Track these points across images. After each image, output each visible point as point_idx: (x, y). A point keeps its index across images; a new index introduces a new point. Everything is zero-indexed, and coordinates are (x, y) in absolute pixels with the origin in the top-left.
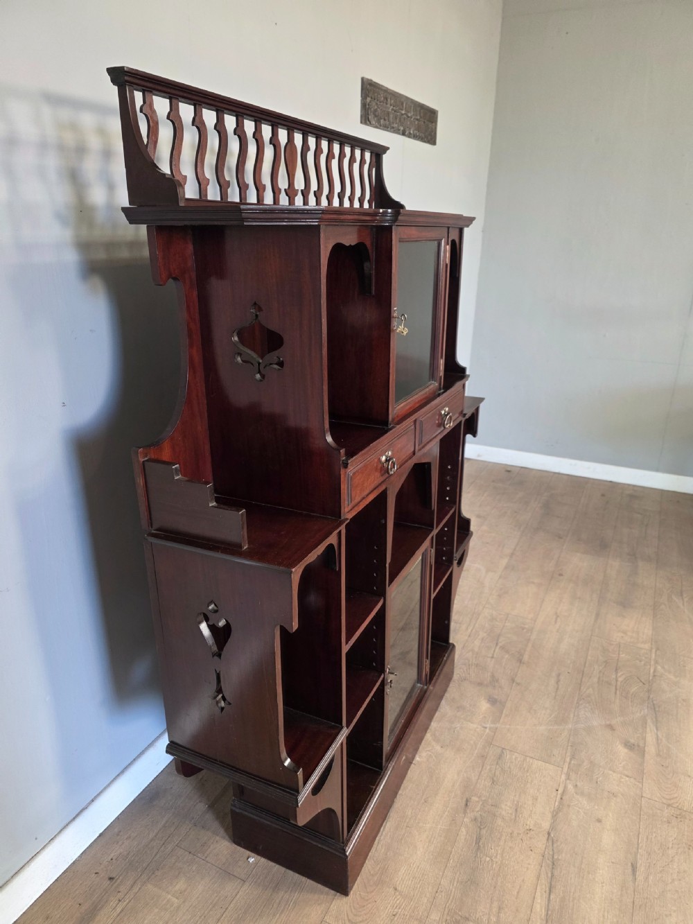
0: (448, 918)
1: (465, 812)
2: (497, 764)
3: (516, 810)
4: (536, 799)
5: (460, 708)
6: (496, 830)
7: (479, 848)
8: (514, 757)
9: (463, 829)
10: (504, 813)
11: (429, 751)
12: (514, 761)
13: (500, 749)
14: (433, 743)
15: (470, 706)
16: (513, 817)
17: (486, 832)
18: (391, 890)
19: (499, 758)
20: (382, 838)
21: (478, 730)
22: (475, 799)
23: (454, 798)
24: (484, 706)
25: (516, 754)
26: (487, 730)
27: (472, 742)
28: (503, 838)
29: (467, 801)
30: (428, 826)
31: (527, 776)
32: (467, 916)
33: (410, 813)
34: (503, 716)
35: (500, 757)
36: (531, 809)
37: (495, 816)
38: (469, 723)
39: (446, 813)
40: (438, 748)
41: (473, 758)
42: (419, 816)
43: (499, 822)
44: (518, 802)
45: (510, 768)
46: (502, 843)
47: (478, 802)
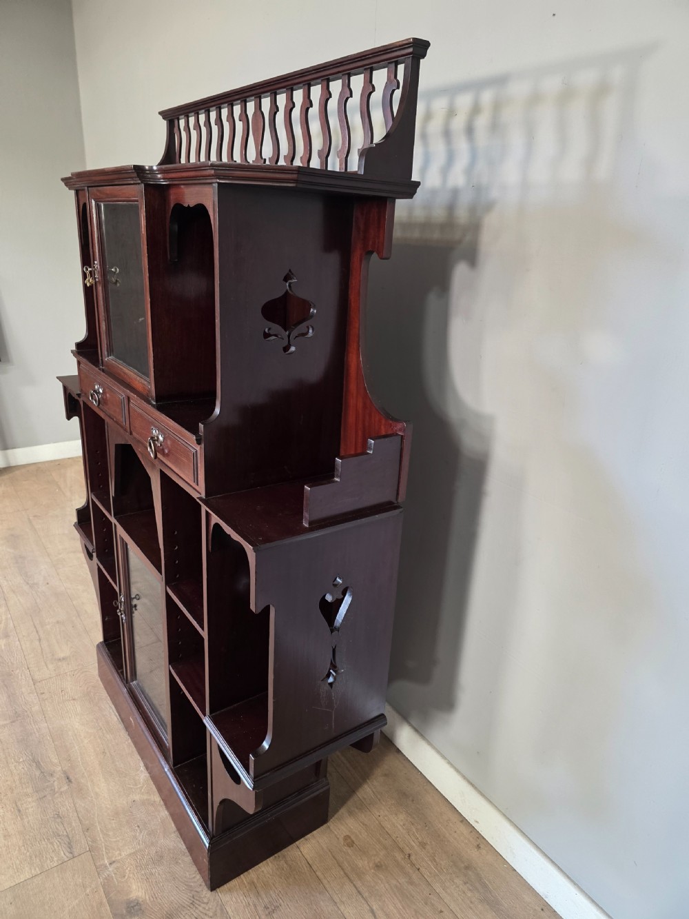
0: (26, 714)
1: (65, 772)
2: (68, 836)
3: (19, 811)
4: (5, 836)
5: (159, 859)
6: (28, 783)
7: (34, 760)
8: (55, 859)
9: (55, 761)
10: (30, 800)
11: (142, 787)
12: (53, 855)
13: (76, 854)
14: (145, 797)
15: (151, 874)
16: (19, 804)
17: (35, 775)
18: (76, 697)
19: (69, 843)
20: (111, 711)
21: (118, 852)
22: (65, 788)
23: (83, 774)
24: (137, 891)
25: (55, 865)
26: (106, 862)
27: (111, 833)
28: (18, 782)
29: (70, 781)
30: (86, 741)
31: (28, 851)
32: (13, 724)
33: (108, 736)
34: (105, 900)
35: (70, 846)
36: (6, 824)
37: (37, 792)
38: (133, 851)
39: (79, 759)
40: (137, 797)
41: (96, 819)
42: (99, 740)
43: (29, 790)
44: (22, 819)
45: (52, 843)
46: (17, 778)
47: (59, 789)
